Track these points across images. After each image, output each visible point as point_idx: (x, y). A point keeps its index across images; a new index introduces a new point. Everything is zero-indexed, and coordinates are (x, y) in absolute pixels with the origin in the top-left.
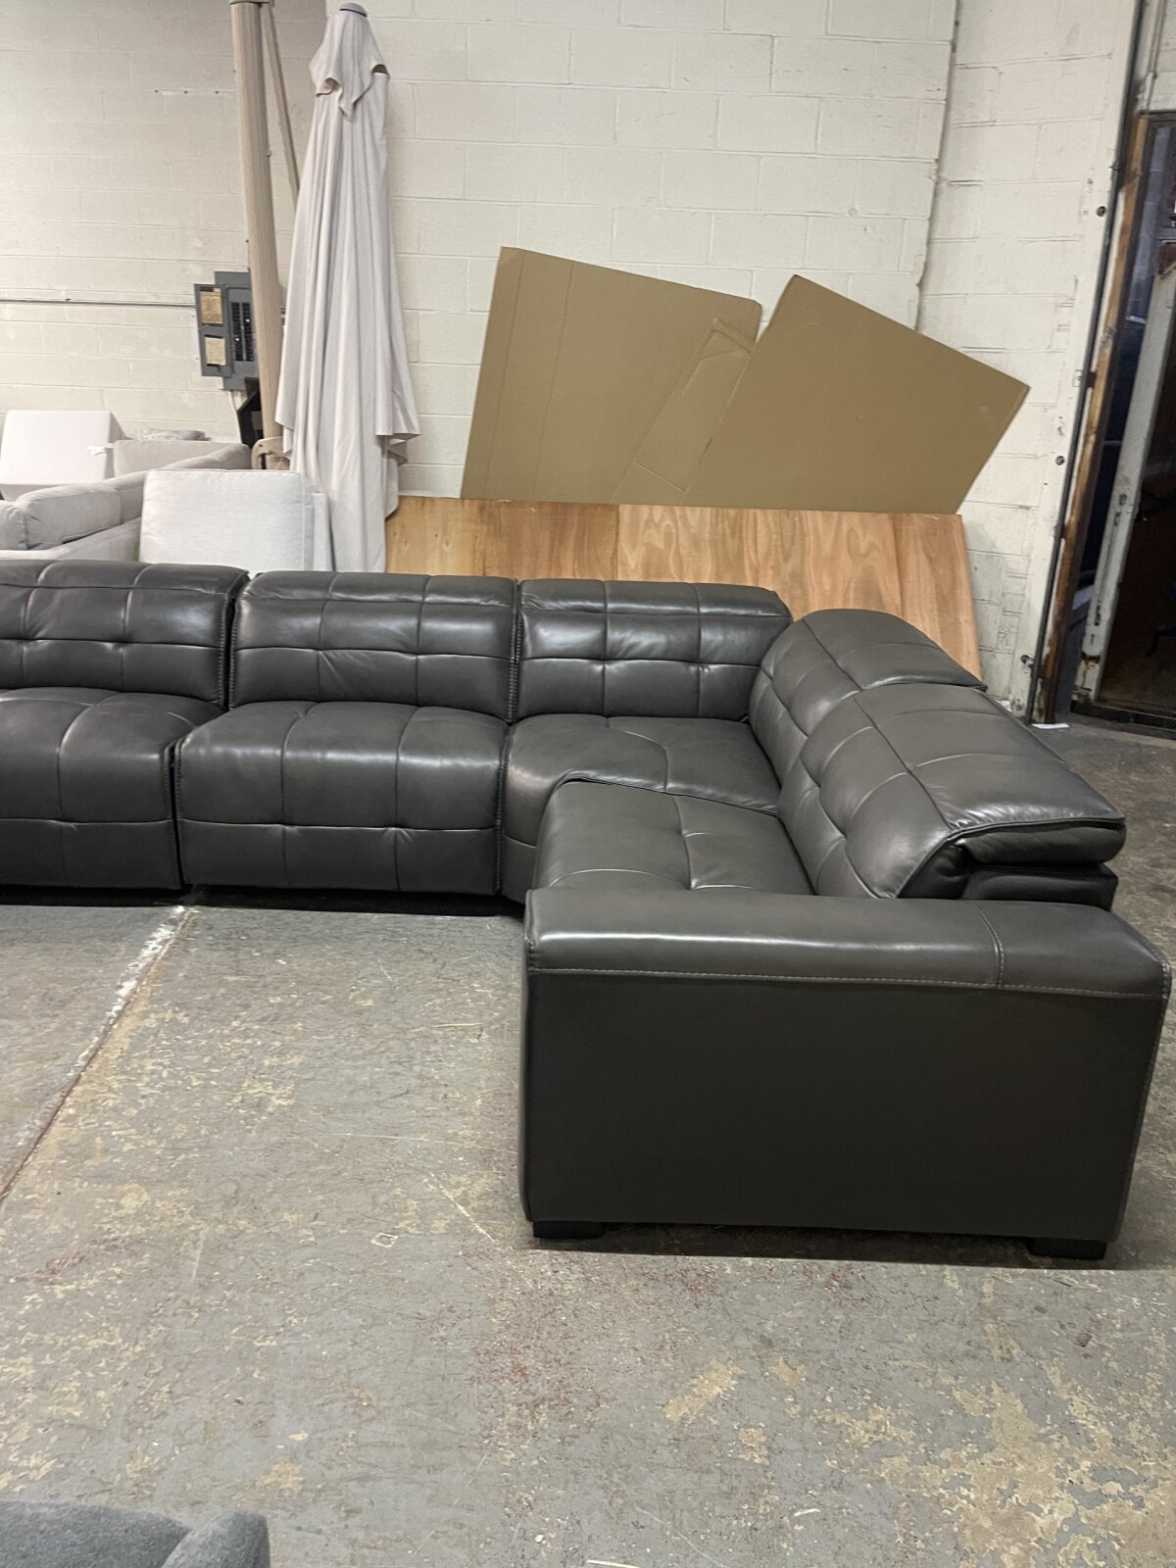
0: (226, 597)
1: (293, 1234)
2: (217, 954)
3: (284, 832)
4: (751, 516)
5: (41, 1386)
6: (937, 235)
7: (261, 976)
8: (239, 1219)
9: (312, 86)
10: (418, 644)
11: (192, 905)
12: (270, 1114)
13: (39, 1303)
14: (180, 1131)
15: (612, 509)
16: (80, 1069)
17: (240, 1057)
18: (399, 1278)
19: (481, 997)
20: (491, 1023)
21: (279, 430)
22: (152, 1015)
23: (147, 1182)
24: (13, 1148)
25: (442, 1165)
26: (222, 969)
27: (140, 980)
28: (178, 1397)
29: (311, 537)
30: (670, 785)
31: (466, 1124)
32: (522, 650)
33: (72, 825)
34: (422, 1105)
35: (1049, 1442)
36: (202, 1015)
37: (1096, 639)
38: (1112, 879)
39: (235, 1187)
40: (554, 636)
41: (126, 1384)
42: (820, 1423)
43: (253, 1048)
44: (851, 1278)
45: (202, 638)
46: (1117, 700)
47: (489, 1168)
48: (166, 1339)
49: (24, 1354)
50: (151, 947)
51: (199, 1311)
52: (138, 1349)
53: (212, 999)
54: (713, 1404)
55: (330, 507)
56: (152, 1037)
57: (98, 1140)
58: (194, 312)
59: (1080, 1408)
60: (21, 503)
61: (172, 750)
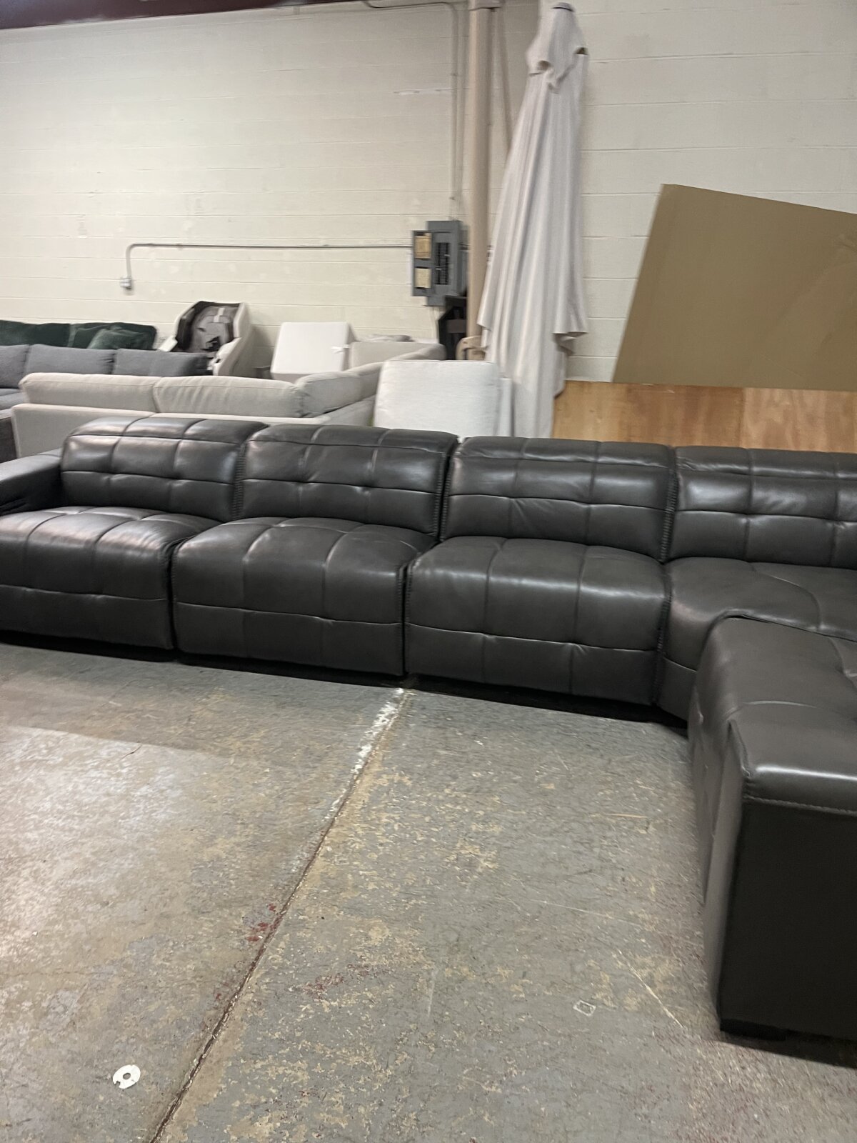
0: (444, 455)
1: (506, 988)
2: (430, 730)
3: (484, 638)
5: (314, 1094)
7: (463, 753)
8: (461, 965)
9: (528, 69)
10: (591, 496)
11: (410, 688)
12: (480, 874)
13: (311, 1014)
14: (411, 878)
15: (738, 391)
16: (334, 814)
17: (453, 821)
18: (600, 1048)
19: (644, 792)
20: (655, 818)
21: (480, 329)
22: (384, 776)
23: (390, 921)
24: (288, 873)
25: (627, 944)
26: (434, 743)
27: (374, 746)
28: (424, 1126)
29: (498, 411)
30: (823, 627)
31: (644, 908)
32: (676, 502)
33: (329, 621)
34: (604, 884)
36: (421, 780)
39: (456, 936)
40: (702, 493)
41: (381, 1104)
43: (461, 813)
45: (425, 486)
47: (669, 953)
48: (410, 1068)
49: (301, 1060)
50: (381, 719)
51: (436, 1046)
53: (428, 767)
55: (514, 389)
56: (385, 795)
57: (349, 876)
58: (409, 251)
60: (299, 384)
61: (406, 569)
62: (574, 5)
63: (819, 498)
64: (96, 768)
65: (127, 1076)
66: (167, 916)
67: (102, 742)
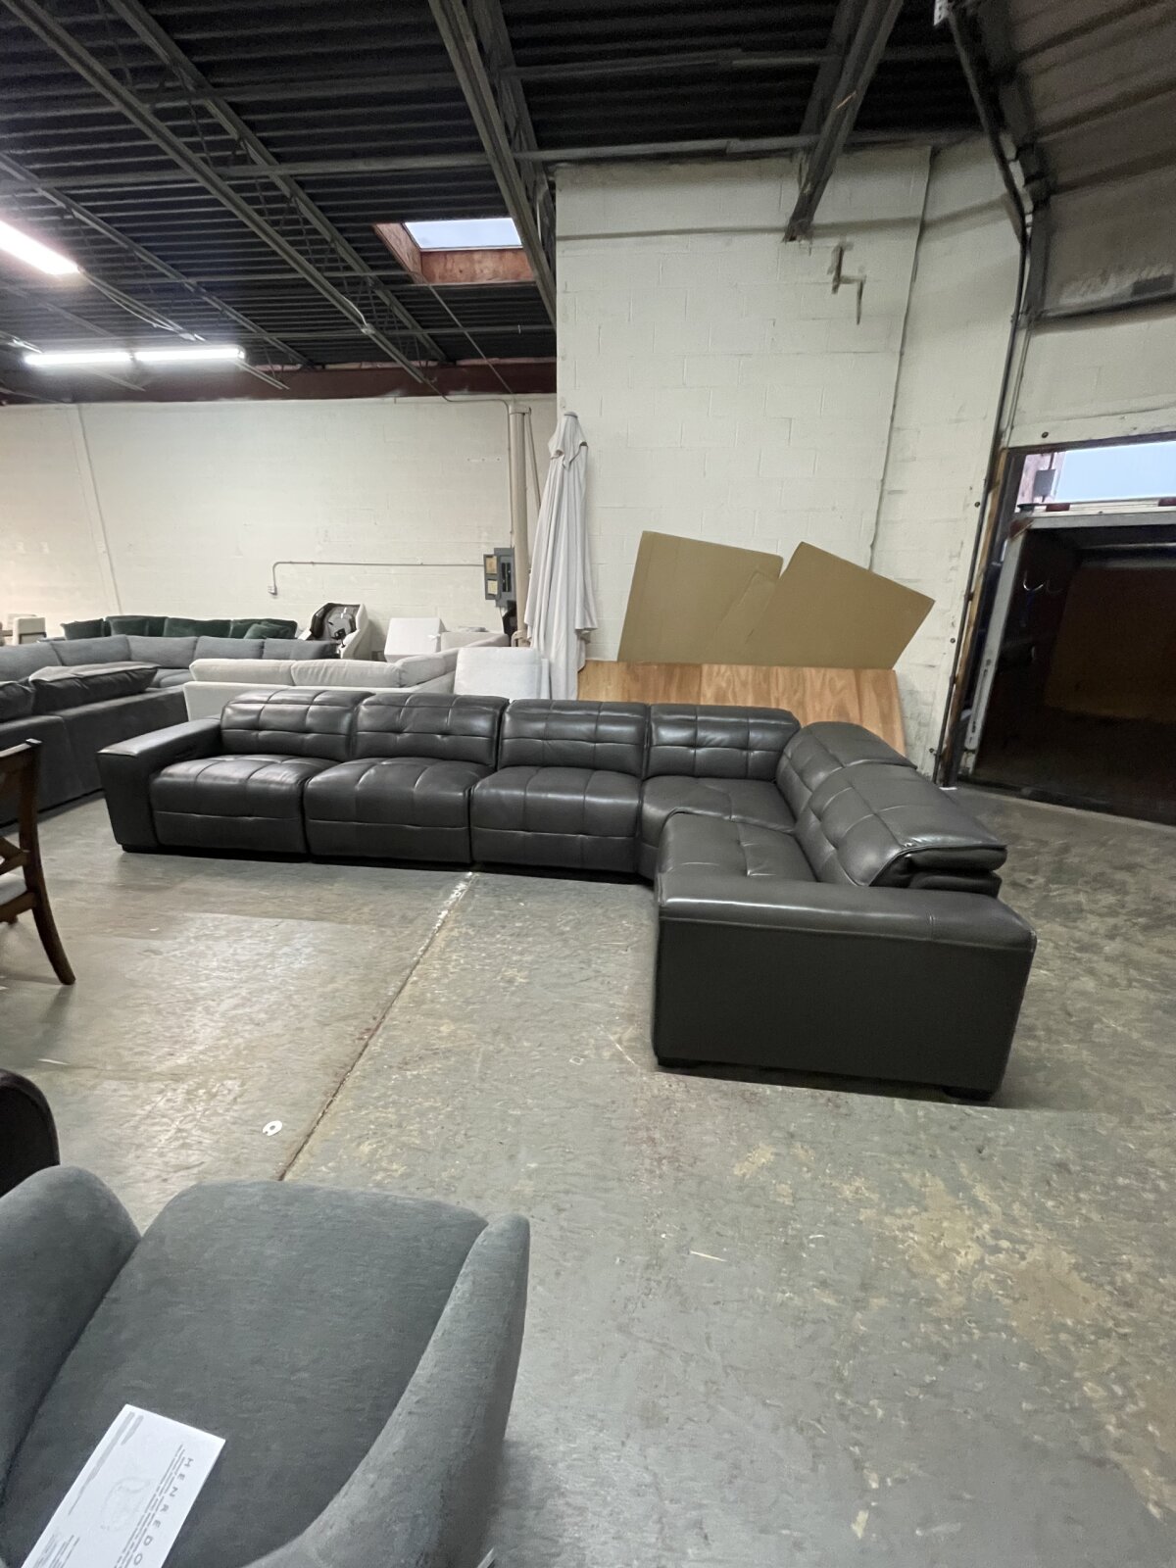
0: (498, 712)
1: (528, 1054)
2: (489, 898)
3: (525, 835)
4: (775, 672)
5: (400, 1126)
6: (882, 519)
7: (511, 911)
8: (500, 1043)
9: (549, 454)
10: (595, 738)
11: (477, 871)
12: (516, 987)
13: (399, 1080)
14: (470, 992)
15: (699, 667)
16: (420, 957)
17: (501, 955)
18: (585, 1083)
19: (626, 928)
20: (632, 944)
22: (456, 930)
23: (454, 1020)
24: (387, 996)
25: (607, 1021)
26: (491, 906)
27: (449, 911)
28: (469, 1138)
29: (540, 682)
30: (733, 817)
31: (620, 999)
32: (651, 741)
33: (419, 828)
34: (596, 987)
35: (962, 1210)
36: (481, 931)
37: (973, 740)
38: (998, 881)
39: (498, 1025)
40: (668, 734)
41: (443, 1128)
42: (823, 1185)
43: (507, 949)
44: (839, 1101)
45: (486, 733)
46: (985, 774)
47: (634, 1024)
48: (463, 1105)
49: (391, 1107)
50: (455, 893)
51: (480, 1092)
52: (449, 1109)
53: (486, 922)
54: (762, 1167)
55: (550, 665)
56: (456, 941)
57: (429, 995)
58: (483, 568)
59: (981, 1192)
60: (398, 664)
61: (470, 791)
62: (578, 414)
63: (738, 736)
64: (250, 937)
65: (273, 1128)
66: (301, 1029)
67: (254, 919)
